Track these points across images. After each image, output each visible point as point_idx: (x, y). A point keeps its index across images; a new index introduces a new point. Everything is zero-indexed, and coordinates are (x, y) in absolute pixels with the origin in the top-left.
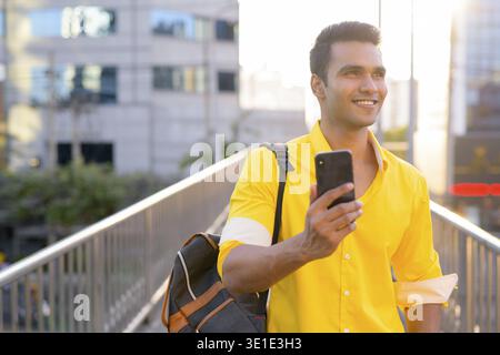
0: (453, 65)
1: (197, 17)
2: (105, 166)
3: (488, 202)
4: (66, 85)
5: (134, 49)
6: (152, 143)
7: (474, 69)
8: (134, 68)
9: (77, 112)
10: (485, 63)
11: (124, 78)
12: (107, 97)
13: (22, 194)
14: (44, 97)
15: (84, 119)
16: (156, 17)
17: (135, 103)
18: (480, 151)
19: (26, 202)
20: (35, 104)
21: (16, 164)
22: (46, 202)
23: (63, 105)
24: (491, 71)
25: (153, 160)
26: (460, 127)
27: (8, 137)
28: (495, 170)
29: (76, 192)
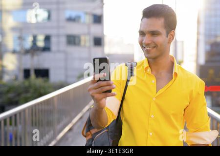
0: (198, 33)
1: (86, 13)
2: (45, 79)
3: (215, 94)
4: (28, 44)
5: (58, 27)
6: (66, 69)
7: (208, 35)
8: (58, 36)
9: (33, 55)
10: (213, 33)
11: (54, 40)
12: (46, 49)
13: (8, 92)
14: (18, 49)
15: (36, 58)
16: (68, 14)
17: (59, 51)
18: (211, 72)
19: (11, 95)
20: (14, 52)
21: (6, 78)
22: (19, 95)
23: (27, 52)
24: (216, 36)
25: (67, 76)
26: (202, 61)
27: (3, 66)
28: (218, 80)
29: (32, 91)
